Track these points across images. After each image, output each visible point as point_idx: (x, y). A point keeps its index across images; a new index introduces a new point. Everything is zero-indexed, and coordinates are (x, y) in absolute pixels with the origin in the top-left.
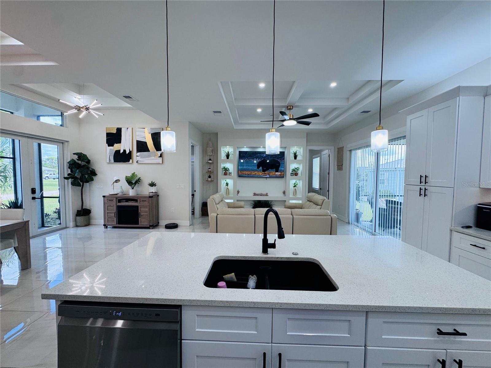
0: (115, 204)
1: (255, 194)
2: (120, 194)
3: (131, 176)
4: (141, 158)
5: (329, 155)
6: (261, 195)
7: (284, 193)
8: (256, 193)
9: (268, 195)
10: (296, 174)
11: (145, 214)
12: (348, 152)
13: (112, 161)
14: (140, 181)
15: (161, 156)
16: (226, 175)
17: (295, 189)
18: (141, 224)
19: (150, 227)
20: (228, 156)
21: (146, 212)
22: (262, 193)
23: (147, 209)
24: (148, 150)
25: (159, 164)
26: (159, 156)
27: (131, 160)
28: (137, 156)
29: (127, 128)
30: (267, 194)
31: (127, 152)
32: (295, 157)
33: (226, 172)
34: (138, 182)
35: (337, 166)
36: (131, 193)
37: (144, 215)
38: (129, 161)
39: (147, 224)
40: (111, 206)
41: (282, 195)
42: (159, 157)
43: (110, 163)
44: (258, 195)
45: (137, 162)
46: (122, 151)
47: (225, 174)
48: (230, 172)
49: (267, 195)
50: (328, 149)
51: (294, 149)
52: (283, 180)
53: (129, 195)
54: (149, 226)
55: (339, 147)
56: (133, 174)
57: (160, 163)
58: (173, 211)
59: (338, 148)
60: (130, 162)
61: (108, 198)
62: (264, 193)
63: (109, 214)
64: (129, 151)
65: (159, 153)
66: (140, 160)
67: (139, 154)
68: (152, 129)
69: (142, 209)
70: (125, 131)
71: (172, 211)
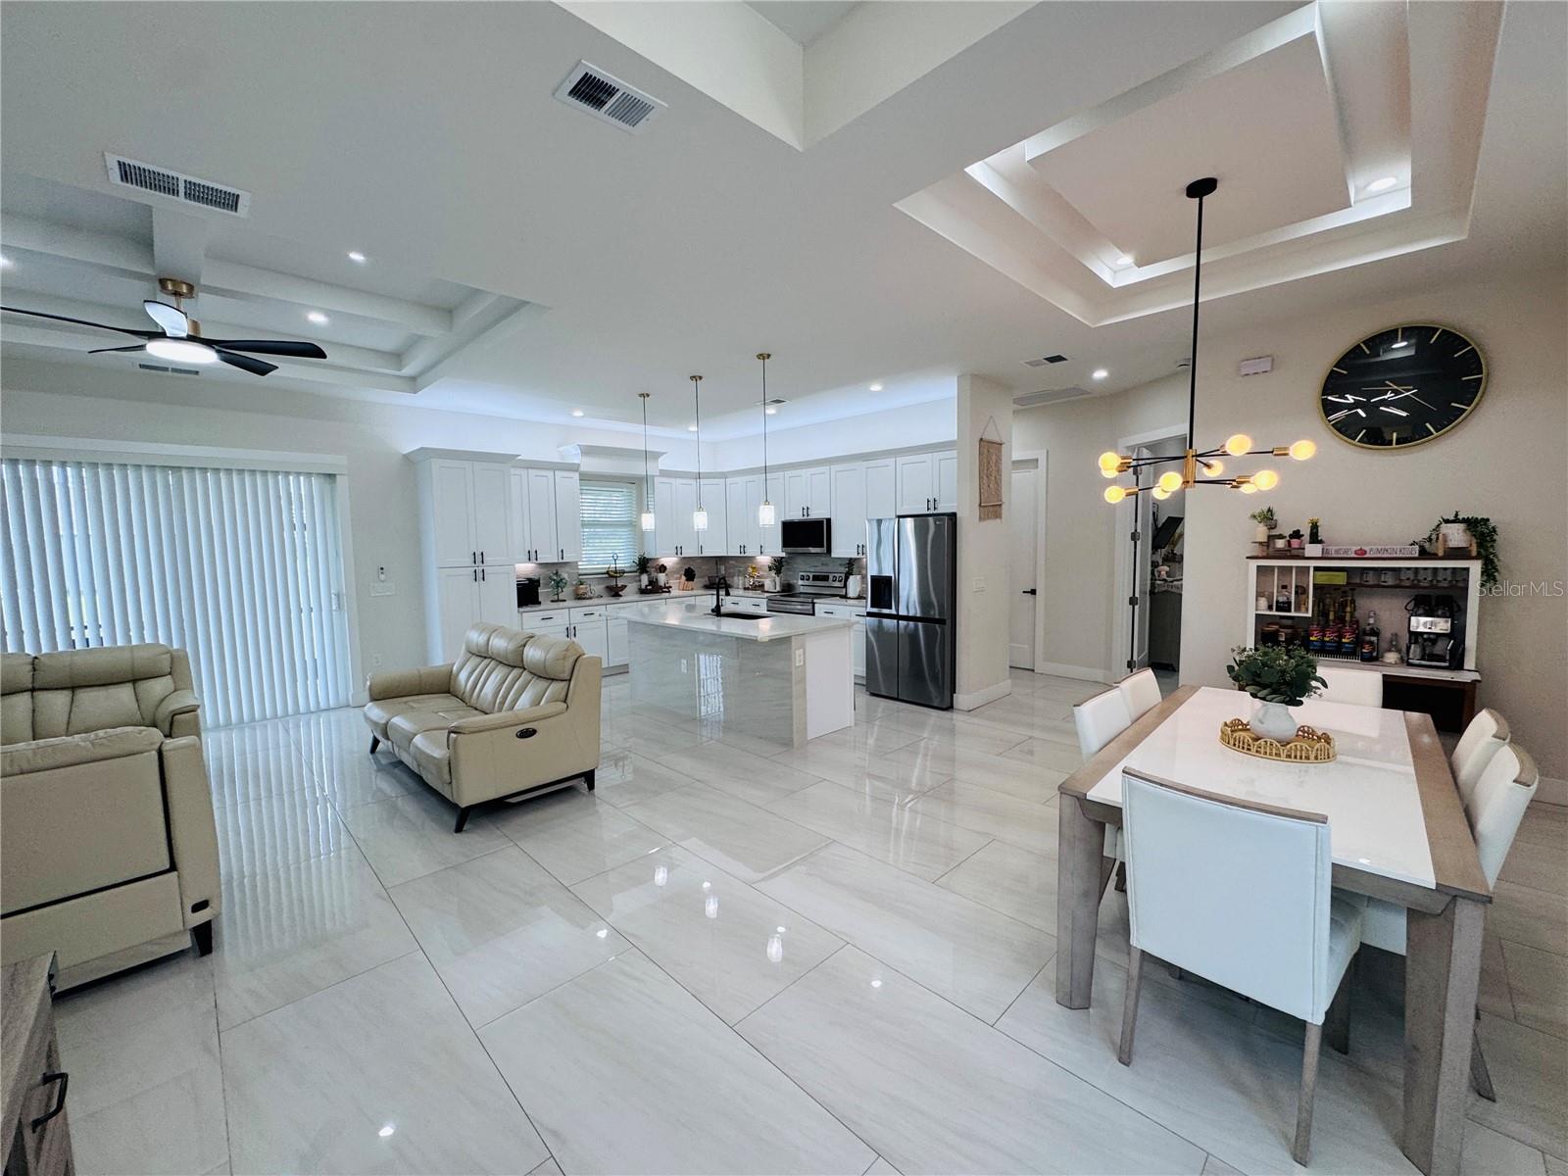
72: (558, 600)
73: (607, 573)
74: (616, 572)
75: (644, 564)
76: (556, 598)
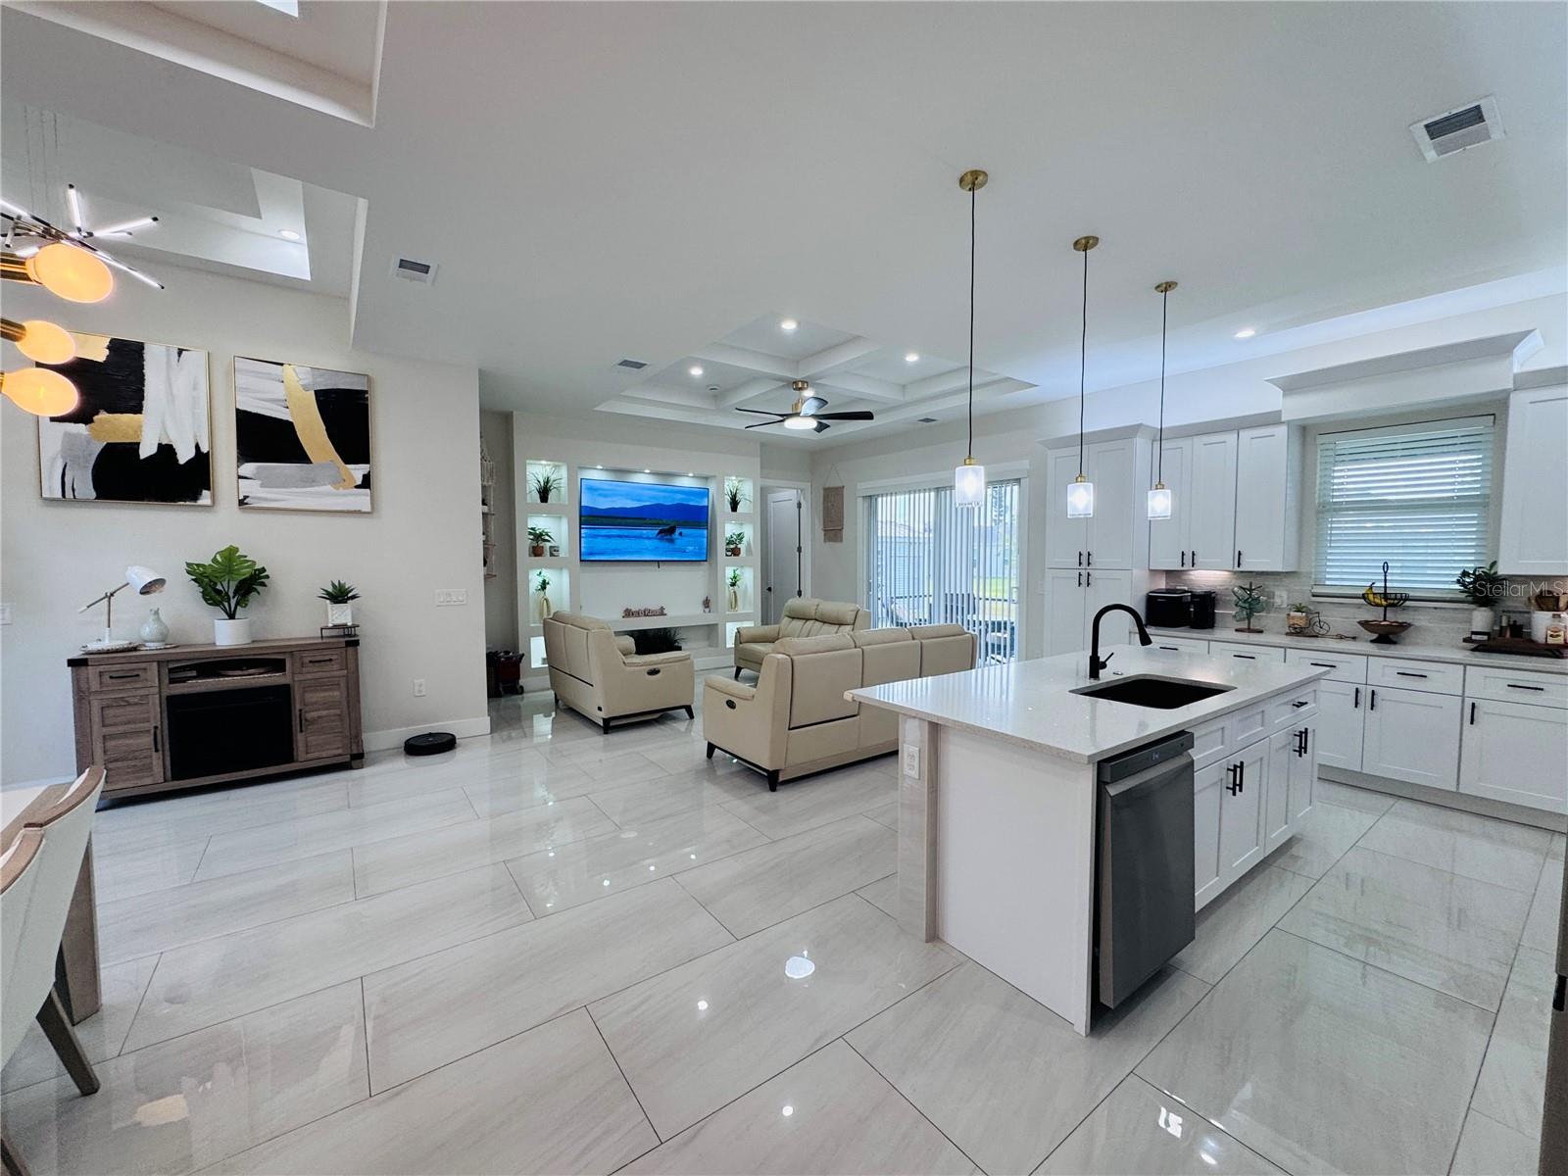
0: (157, 690)
1: (628, 613)
2: (153, 645)
3: (214, 560)
4: (262, 486)
5: (799, 505)
6: (647, 613)
7: (707, 603)
8: (633, 610)
9: (665, 612)
10: (735, 552)
11: (324, 713)
12: (860, 500)
13: (86, 488)
14: (263, 584)
15: (366, 482)
16: (540, 555)
17: (735, 592)
18: (310, 756)
19: (354, 763)
20: (544, 493)
21: (328, 706)
22: (650, 608)
23: (336, 693)
24: (300, 456)
25: (359, 512)
26: (359, 482)
27: (205, 493)
28: (240, 477)
29: (180, 352)
30: (662, 608)
31: (179, 456)
32: (734, 505)
33: (539, 545)
34: (259, 588)
35: (823, 533)
36: (226, 634)
37: (319, 717)
38: (195, 497)
39: (340, 751)
40: (130, 704)
41: (700, 608)
42: (357, 487)
43: (67, 497)
44: (637, 614)
45: (242, 503)
46: (147, 450)
47: (536, 552)
48: (553, 544)
49: (661, 612)
50: (797, 489)
51: (731, 484)
52: (702, 567)
53: (214, 644)
54: (347, 758)
55: (827, 486)
56: (230, 554)
57: (364, 510)
58: (423, 688)
59: (825, 489)
60: (200, 502)
61: (101, 668)
62: (654, 606)
63: (110, 744)
64: (192, 454)
65: (358, 471)
66: (259, 495)
67: (249, 468)
68: (317, 372)
69: (311, 697)
70: (168, 362)
71: (420, 691)
72: (1250, 630)
73: (1364, 597)
74: (1385, 596)
75: (1483, 588)
76: (1244, 625)
